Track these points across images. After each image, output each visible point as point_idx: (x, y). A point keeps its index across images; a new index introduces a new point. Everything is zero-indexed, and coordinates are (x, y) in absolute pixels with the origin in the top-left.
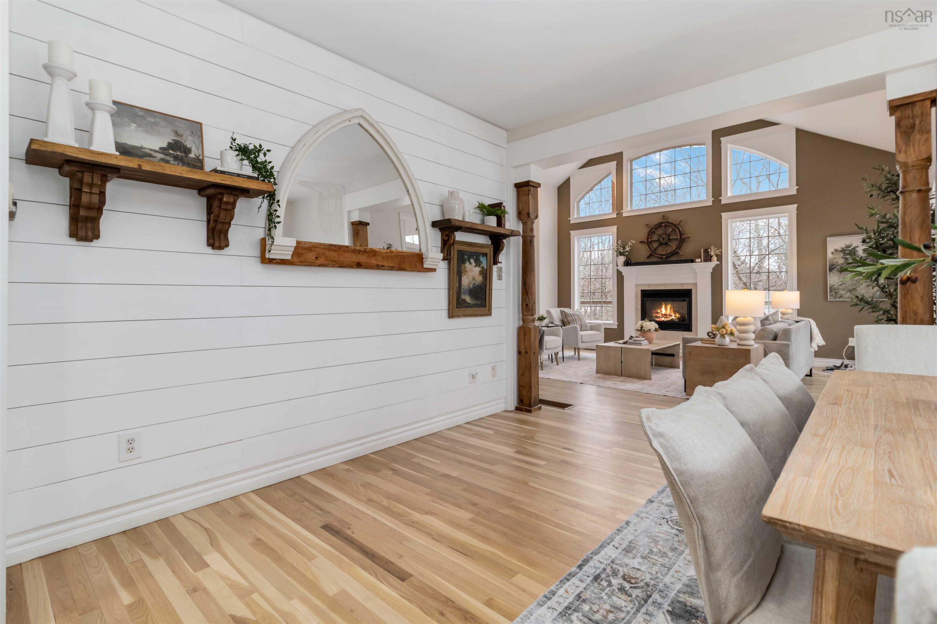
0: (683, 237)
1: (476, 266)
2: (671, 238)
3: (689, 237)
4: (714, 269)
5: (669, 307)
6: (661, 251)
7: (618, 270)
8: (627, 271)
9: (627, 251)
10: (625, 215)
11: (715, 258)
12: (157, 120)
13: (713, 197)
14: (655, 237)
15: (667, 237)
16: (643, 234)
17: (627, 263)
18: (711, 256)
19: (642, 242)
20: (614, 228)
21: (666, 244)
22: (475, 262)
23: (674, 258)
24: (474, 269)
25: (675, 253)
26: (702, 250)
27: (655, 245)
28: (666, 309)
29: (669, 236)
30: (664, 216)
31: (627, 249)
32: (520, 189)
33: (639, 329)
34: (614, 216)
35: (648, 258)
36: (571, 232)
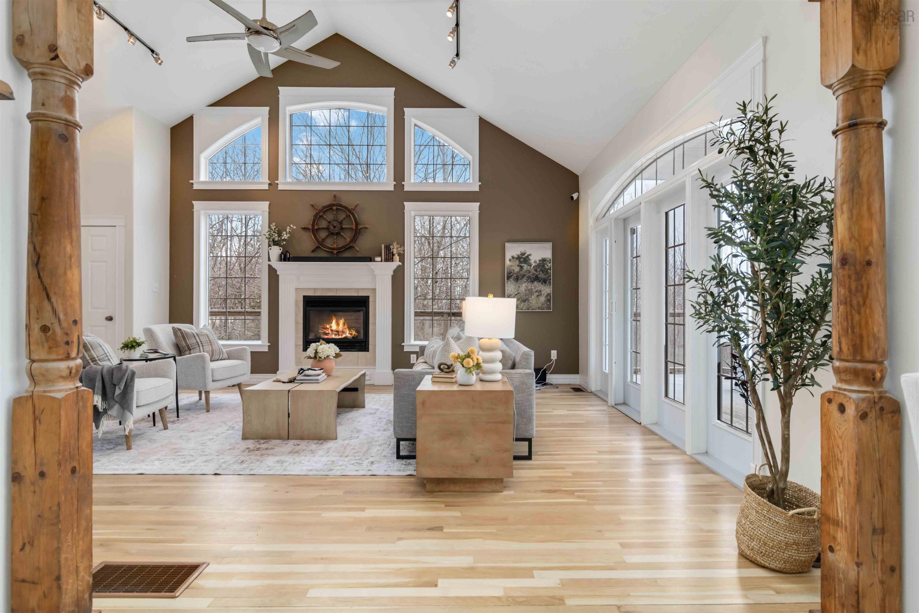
0: (360, 227)
2: (344, 226)
3: (366, 228)
4: (395, 271)
5: (341, 322)
6: (331, 243)
7: (270, 267)
8: (282, 268)
9: (284, 240)
10: (280, 187)
11: (397, 258)
13: (394, 181)
14: (323, 224)
15: (339, 225)
16: (306, 216)
17: (284, 257)
18: (393, 255)
19: (305, 229)
20: (265, 205)
21: (338, 234)
23: (347, 254)
25: (349, 247)
26: (383, 246)
27: (323, 234)
28: (338, 324)
29: (341, 223)
30: (335, 196)
31: (285, 236)
33: (312, 355)
34: (266, 187)
35: (313, 251)
36: (194, 202)
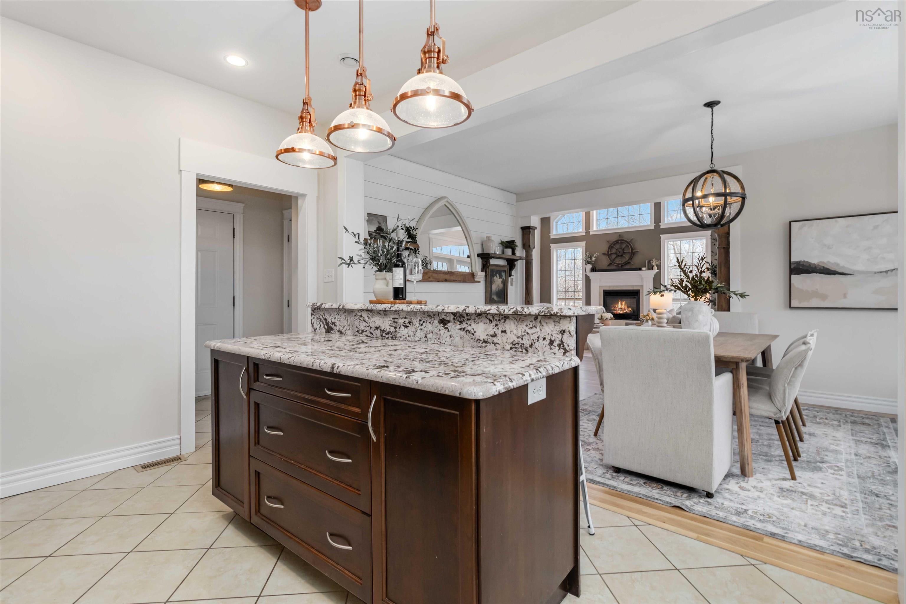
0: (634, 251)
1: (500, 278)
2: (625, 251)
3: (638, 251)
4: (655, 275)
5: (624, 303)
6: (618, 261)
7: (586, 275)
8: (593, 276)
9: (593, 261)
10: (591, 233)
11: (655, 267)
12: (373, 217)
13: (655, 223)
14: (614, 251)
15: (622, 251)
16: (604, 248)
17: (593, 270)
18: (653, 266)
19: (604, 254)
20: (584, 243)
21: (621, 256)
22: (499, 276)
23: (627, 267)
24: (499, 280)
25: (628, 263)
26: (647, 261)
27: (614, 256)
28: (622, 305)
29: (623, 250)
30: (620, 235)
31: (593, 259)
32: (524, 231)
33: (600, 318)
34: (584, 234)
35: (608, 266)
36: (551, 245)
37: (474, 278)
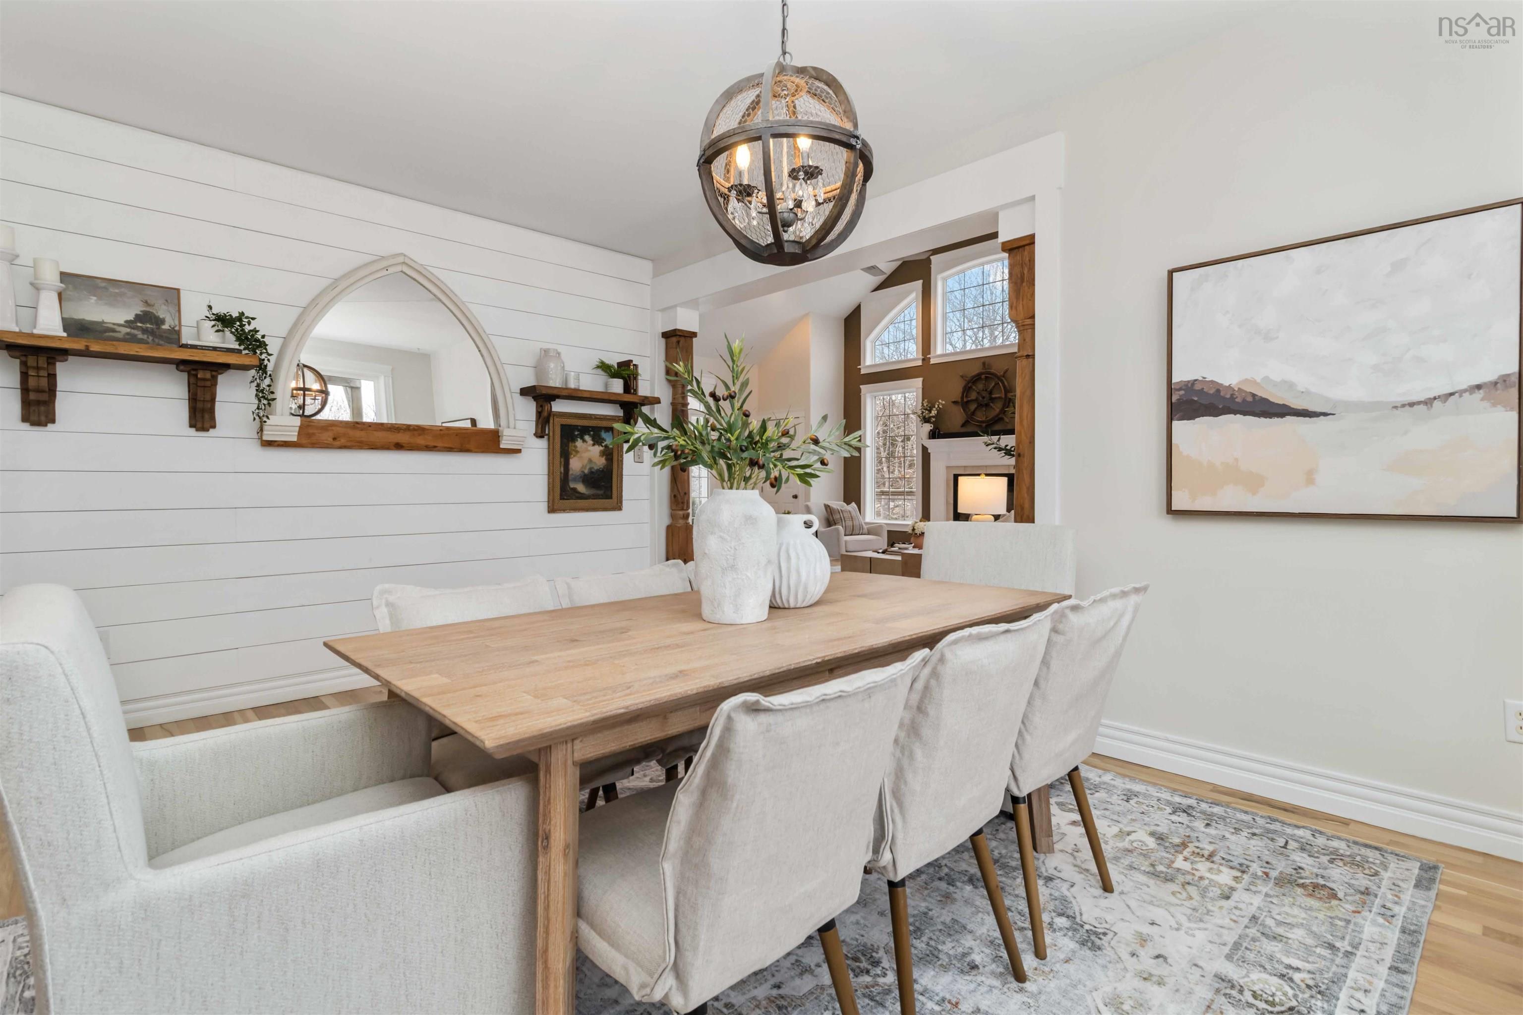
0: (1009, 395)
1: (594, 445)
2: (993, 396)
6: (980, 416)
7: (922, 445)
8: (937, 447)
9: (934, 417)
10: (932, 361)
14: (973, 395)
15: (988, 396)
16: (955, 389)
17: (934, 434)
19: (955, 402)
20: (918, 382)
21: (987, 405)
22: (593, 440)
23: (997, 427)
24: (591, 448)
25: (998, 419)
27: (973, 407)
29: (991, 393)
30: (984, 364)
31: (934, 413)
32: (669, 339)
34: (920, 363)
35: (963, 425)
36: (861, 386)
37: (498, 442)
